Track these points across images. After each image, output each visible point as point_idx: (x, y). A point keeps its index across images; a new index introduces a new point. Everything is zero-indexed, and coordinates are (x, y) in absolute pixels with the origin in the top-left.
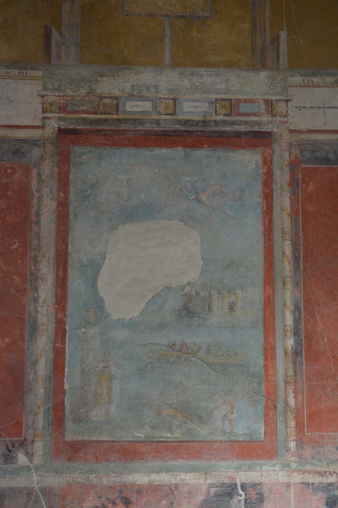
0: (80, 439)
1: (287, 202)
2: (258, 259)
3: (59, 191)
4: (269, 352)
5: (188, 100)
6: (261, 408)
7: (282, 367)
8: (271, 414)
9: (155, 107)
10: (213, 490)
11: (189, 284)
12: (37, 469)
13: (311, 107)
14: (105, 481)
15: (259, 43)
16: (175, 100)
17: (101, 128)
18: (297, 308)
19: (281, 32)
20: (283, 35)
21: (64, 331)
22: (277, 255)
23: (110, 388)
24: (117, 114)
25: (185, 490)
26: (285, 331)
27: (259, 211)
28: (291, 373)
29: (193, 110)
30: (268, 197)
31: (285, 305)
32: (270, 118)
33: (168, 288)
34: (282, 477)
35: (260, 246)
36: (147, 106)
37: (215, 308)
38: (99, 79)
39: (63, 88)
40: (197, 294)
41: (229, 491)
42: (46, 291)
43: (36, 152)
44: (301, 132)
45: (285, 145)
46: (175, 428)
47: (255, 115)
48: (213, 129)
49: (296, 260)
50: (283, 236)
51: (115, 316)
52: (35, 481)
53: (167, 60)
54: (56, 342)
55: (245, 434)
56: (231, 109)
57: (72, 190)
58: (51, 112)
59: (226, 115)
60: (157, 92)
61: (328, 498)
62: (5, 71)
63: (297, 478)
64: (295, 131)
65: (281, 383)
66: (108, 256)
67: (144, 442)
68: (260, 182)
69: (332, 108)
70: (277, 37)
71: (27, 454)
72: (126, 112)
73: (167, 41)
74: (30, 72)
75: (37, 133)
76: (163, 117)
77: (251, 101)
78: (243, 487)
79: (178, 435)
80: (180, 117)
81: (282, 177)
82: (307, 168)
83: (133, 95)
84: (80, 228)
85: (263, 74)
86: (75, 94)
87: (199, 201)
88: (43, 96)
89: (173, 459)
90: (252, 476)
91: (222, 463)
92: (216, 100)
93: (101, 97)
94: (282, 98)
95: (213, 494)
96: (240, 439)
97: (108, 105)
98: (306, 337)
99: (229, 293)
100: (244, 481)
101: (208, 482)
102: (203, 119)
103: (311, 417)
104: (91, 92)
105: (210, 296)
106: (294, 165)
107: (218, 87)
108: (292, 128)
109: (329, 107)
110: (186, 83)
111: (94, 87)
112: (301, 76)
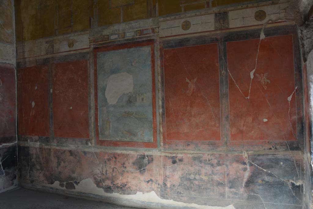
0: (103, 139)
1: (159, 62)
2: (150, 83)
3: (94, 66)
4: (154, 114)
5: (128, 32)
6: (152, 132)
7: (159, 119)
8: (155, 134)
9: (119, 36)
10: (139, 157)
11: (130, 92)
12: (93, 147)
14: (110, 152)
15: (149, 9)
16: (124, 33)
17: (104, 45)
18: (163, 99)
20: (157, 5)
21: (97, 109)
22: (156, 81)
23: (109, 125)
24: (108, 40)
25: (131, 156)
26: (159, 107)
27: (150, 66)
28: (161, 121)
29: (129, 35)
30: (153, 61)
31: (159, 98)
32: (153, 34)
33: (124, 94)
34: (159, 154)
35: (151, 79)
36: (116, 36)
37: (138, 100)
38: (103, 30)
39: (94, 35)
40: (132, 96)
41: (143, 157)
42: (92, 97)
43: (89, 56)
44: (163, 37)
45: (158, 43)
46: (127, 137)
47: (148, 34)
48: (136, 41)
49: (162, 83)
50: (158, 75)
51: (110, 104)
52: (93, 150)
53: (122, 20)
54: (96, 112)
55: (147, 140)
56: (141, 33)
57: (98, 66)
58: (92, 43)
59: (139, 35)
60: (119, 31)
61: (173, 161)
62: (80, 33)
63: (163, 154)
64: (161, 38)
65: (158, 124)
66: (108, 85)
67: (119, 141)
68: (150, 57)
69: (174, 27)
70: (155, 6)
71: (91, 143)
72: (111, 39)
73: (122, 14)
75: (88, 50)
76: (121, 39)
77: (147, 29)
78: (147, 156)
79: (128, 140)
80: (126, 38)
81: (157, 54)
82: (165, 50)
83: (113, 34)
84: (100, 77)
85: (151, 19)
86: (97, 36)
87: (132, 65)
88: (89, 39)
89: (127, 147)
90: (150, 153)
91: (141, 149)
92: (136, 31)
93: (104, 36)
94: (157, 26)
95: (138, 157)
96: (146, 142)
97: (106, 38)
98: (166, 109)
99: (142, 95)
100: (147, 154)
101: (137, 154)
102: (132, 38)
103: (168, 136)
104: (101, 35)
105: (136, 96)
106: (161, 50)
107: (137, 26)
108: (160, 37)
109: (173, 27)
110: (127, 27)
111: (102, 33)
112: (163, 18)
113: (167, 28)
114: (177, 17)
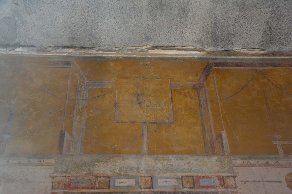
5: (162, 177)
9: (137, 183)
13: (253, 181)
15: (208, 138)
16: (152, 177)
19: (222, 132)
20: (224, 134)
24: (109, 188)
29: (165, 184)
32: (224, 190)
36: (131, 182)
38: (96, 164)
39: (69, 171)
47: (212, 187)
53: (146, 150)
56: (194, 183)
58: (58, 188)
59: (190, 188)
60: (138, 172)
62: (27, 160)
69: (269, 182)
70: (220, 136)
72: (115, 187)
73: (145, 138)
74: (46, 161)
76: (143, 190)
77: (208, 177)
80: (156, 190)
83: (121, 175)
85: (214, 159)
86: (78, 175)
88: (53, 177)
92: (182, 177)
93: (98, 177)
94: (230, 174)
97: (102, 182)
102: (173, 191)
104: (90, 173)
107: (183, 167)
109: (266, 181)
110: (160, 165)
111: (92, 169)
112: (241, 159)
113: (254, 181)
114: (270, 162)
